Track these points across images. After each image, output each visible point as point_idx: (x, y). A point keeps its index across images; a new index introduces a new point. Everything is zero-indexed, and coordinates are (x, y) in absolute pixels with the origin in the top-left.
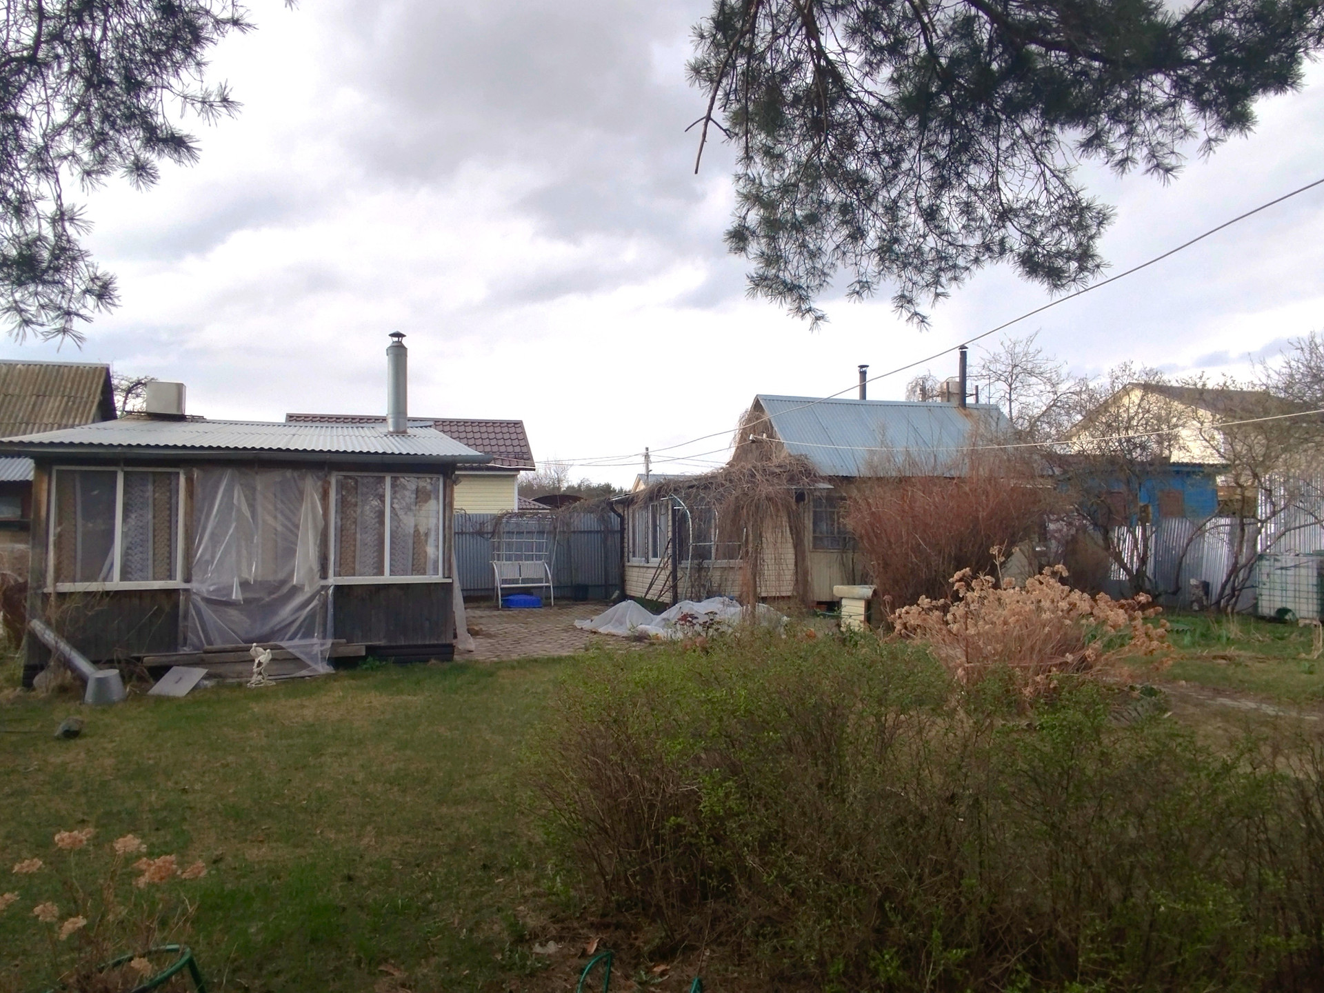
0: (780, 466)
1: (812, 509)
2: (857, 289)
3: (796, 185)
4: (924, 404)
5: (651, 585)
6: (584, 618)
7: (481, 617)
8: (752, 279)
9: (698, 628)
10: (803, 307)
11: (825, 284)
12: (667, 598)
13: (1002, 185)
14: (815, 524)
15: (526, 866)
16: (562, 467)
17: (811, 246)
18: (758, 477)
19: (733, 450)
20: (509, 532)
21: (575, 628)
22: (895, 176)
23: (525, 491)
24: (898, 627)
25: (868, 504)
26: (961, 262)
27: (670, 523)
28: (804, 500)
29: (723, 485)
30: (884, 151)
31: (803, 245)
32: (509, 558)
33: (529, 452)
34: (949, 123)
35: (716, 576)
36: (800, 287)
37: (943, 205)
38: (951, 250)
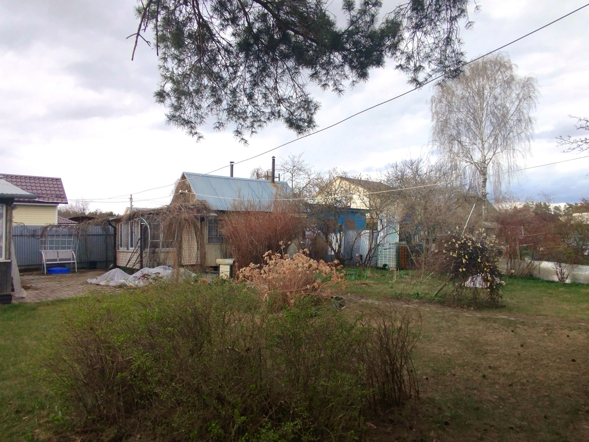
0: (193, 205)
1: (208, 225)
2: (218, 126)
3: (190, 75)
4: (258, 180)
5: (129, 260)
6: (93, 278)
7: (33, 280)
8: (168, 116)
9: (151, 281)
10: (193, 131)
11: (203, 122)
12: (137, 266)
13: (278, 88)
14: (209, 232)
15: (43, 408)
16: (86, 203)
17: (196, 104)
18: (183, 210)
19: (172, 197)
20: (51, 235)
21: (87, 283)
22: (235, 78)
23: (60, 214)
24: (241, 276)
25: (232, 223)
26: (262, 119)
27: (139, 231)
28: (204, 221)
29: (166, 213)
30: (230, 65)
31: (193, 103)
32: (51, 248)
33: (64, 194)
34: (258, 58)
35: (162, 256)
36: (191, 122)
37: (255, 93)
38: (259, 114)
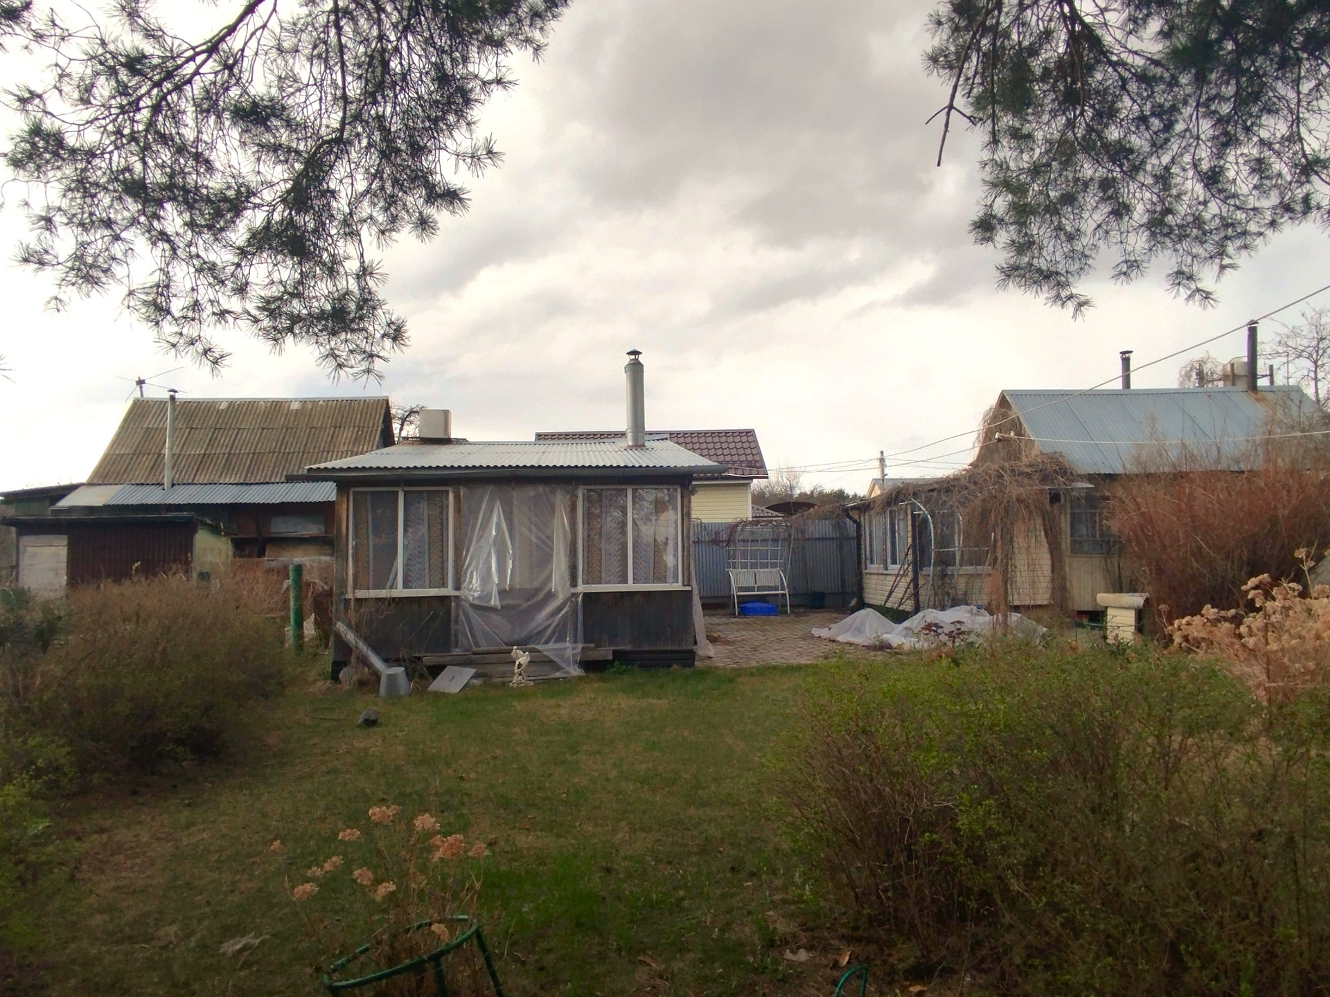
0: (1031, 465)
1: (1069, 511)
2: (1125, 269)
3: (1048, 165)
4: (1201, 390)
5: (891, 593)
6: (823, 626)
7: (720, 624)
8: (1002, 270)
9: (943, 638)
10: (1064, 294)
11: (1086, 267)
12: (908, 606)
13: (1304, 133)
14: (1072, 526)
15: (773, 872)
17: (1068, 228)
18: (1006, 477)
19: (977, 450)
20: (743, 541)
21: (812, 637)
22: (1167, 140)
23: (759, 499)
24: (1177, 639)
25: (1137, 504)
26: (1252, 227)
27: (910, 528)
28: (1059, 501)
29: (966, 488)
30: (1153, 114)
31: (1060, 228)
32: (744, 566)
33: (762, 460)
34: (1234, 70)
35: (961, 584)
36: (1057, 273)
37: (1227, 166)
38: (1240, 215)
